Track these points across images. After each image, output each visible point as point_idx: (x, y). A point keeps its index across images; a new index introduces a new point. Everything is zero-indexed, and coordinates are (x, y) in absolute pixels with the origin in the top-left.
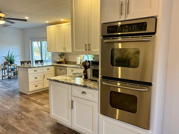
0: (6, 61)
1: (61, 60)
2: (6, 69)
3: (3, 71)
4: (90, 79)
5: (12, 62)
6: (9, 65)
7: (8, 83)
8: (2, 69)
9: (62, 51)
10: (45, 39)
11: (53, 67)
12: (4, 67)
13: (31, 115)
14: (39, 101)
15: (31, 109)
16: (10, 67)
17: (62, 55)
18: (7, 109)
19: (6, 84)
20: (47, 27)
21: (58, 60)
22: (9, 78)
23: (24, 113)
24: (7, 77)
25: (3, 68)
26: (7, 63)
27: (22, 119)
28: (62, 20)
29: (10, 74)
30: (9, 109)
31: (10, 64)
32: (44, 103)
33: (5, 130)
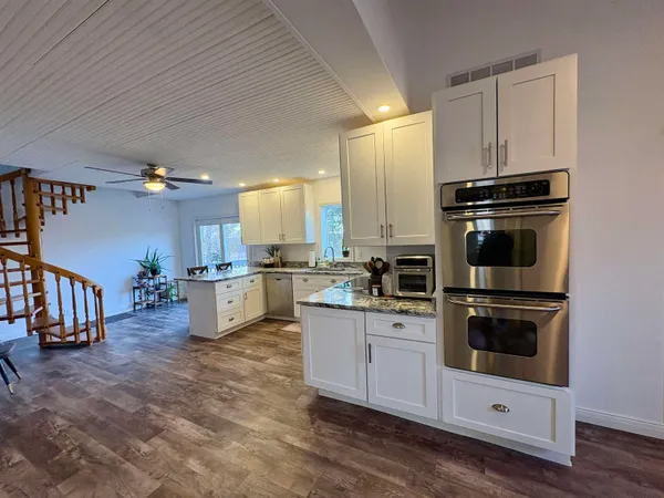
0: (143, 270)
1: (272, 260)
2: (143, 286)
3: (137, 292)
4: (392, 296)
5: (155, 272)
6: (150, 278)
7: (154, 318)
8: (134, 288)
9: (276, 241)
10: (235, 218)
11: (260, 275)
12: (139, 283)
13: (250, 386)
14: (249, 352)
15: (243, 373)
16: (151, 283)
17: (273, 250)
18: (186, 380)
19: (148, 321)
20: (240, 195)
21: (267, 261)
22: (150, 307)
23: (231, 383)
24: (144, 305)
25: (136, 285)
26: (144, 274)
27: (235, 398)
28: (276, 181)
29: (152, 298)
30: (190, 378)
31: (150, 275)
32: (262, 355)
33: (211, 433)
